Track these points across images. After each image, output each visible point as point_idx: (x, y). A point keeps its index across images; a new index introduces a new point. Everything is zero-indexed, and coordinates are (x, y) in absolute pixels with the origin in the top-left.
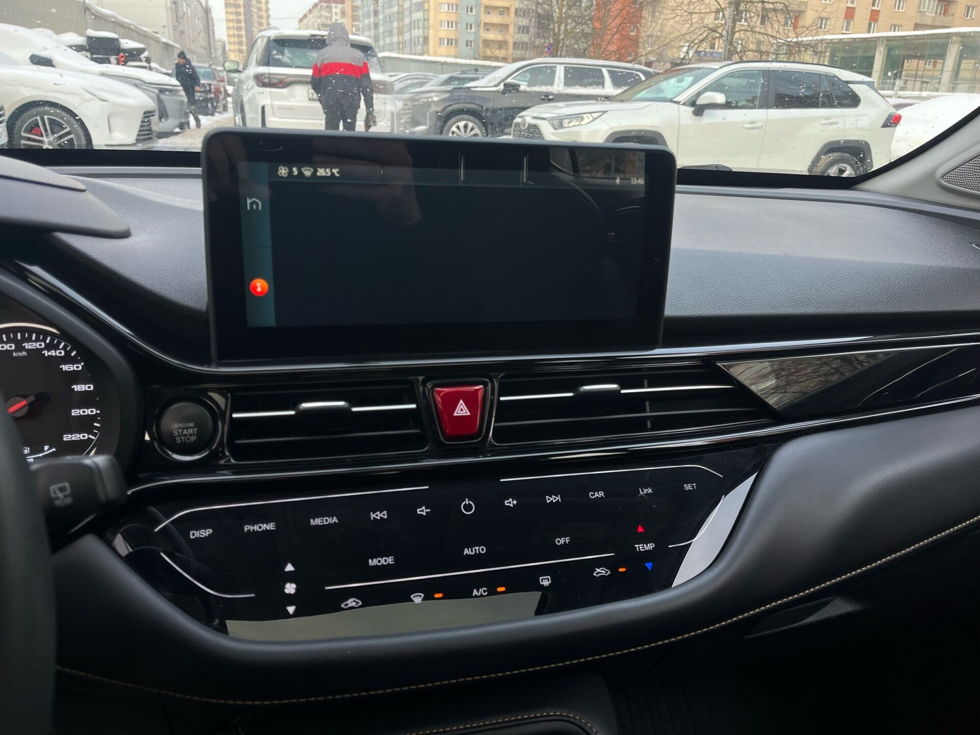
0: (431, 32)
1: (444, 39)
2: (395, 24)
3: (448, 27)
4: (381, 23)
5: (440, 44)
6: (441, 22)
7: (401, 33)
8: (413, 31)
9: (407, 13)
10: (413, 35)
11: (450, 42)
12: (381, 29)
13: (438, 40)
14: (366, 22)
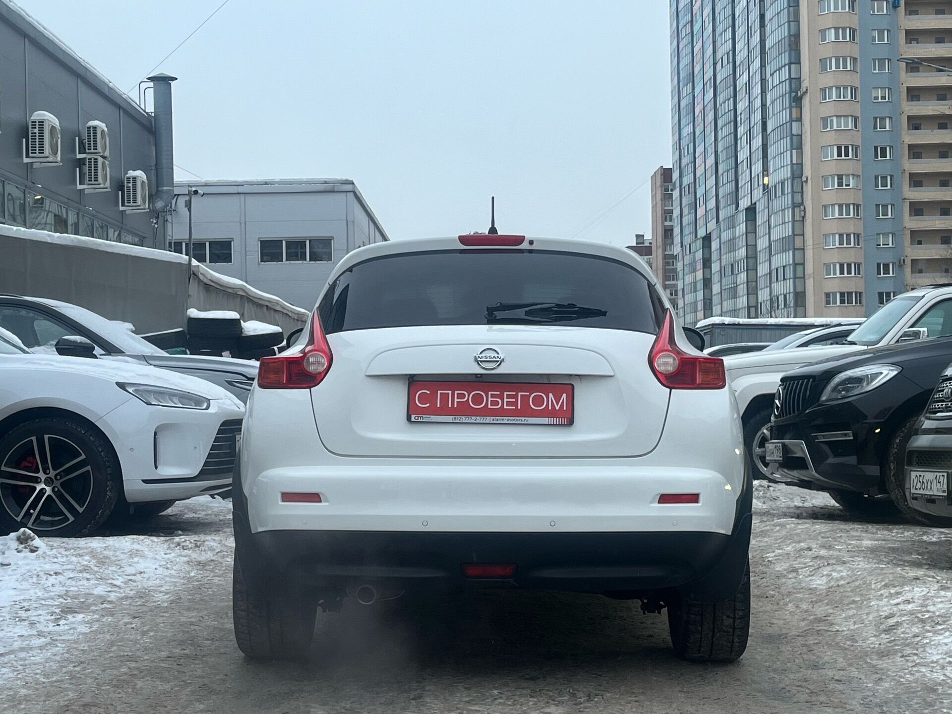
0: (810, 283)
1: (835, 294)
2: (743, 277)
3: (842, 272)
4: (715, 278)
5: (828, 303)
6: (827, 266)
7: (752, 290)
8: (774, 285)
9: (762, 257)
10: (774, 293)
11: (846, 297)
12: (716, 288)
13: (824, 296)
14: (689, 279)
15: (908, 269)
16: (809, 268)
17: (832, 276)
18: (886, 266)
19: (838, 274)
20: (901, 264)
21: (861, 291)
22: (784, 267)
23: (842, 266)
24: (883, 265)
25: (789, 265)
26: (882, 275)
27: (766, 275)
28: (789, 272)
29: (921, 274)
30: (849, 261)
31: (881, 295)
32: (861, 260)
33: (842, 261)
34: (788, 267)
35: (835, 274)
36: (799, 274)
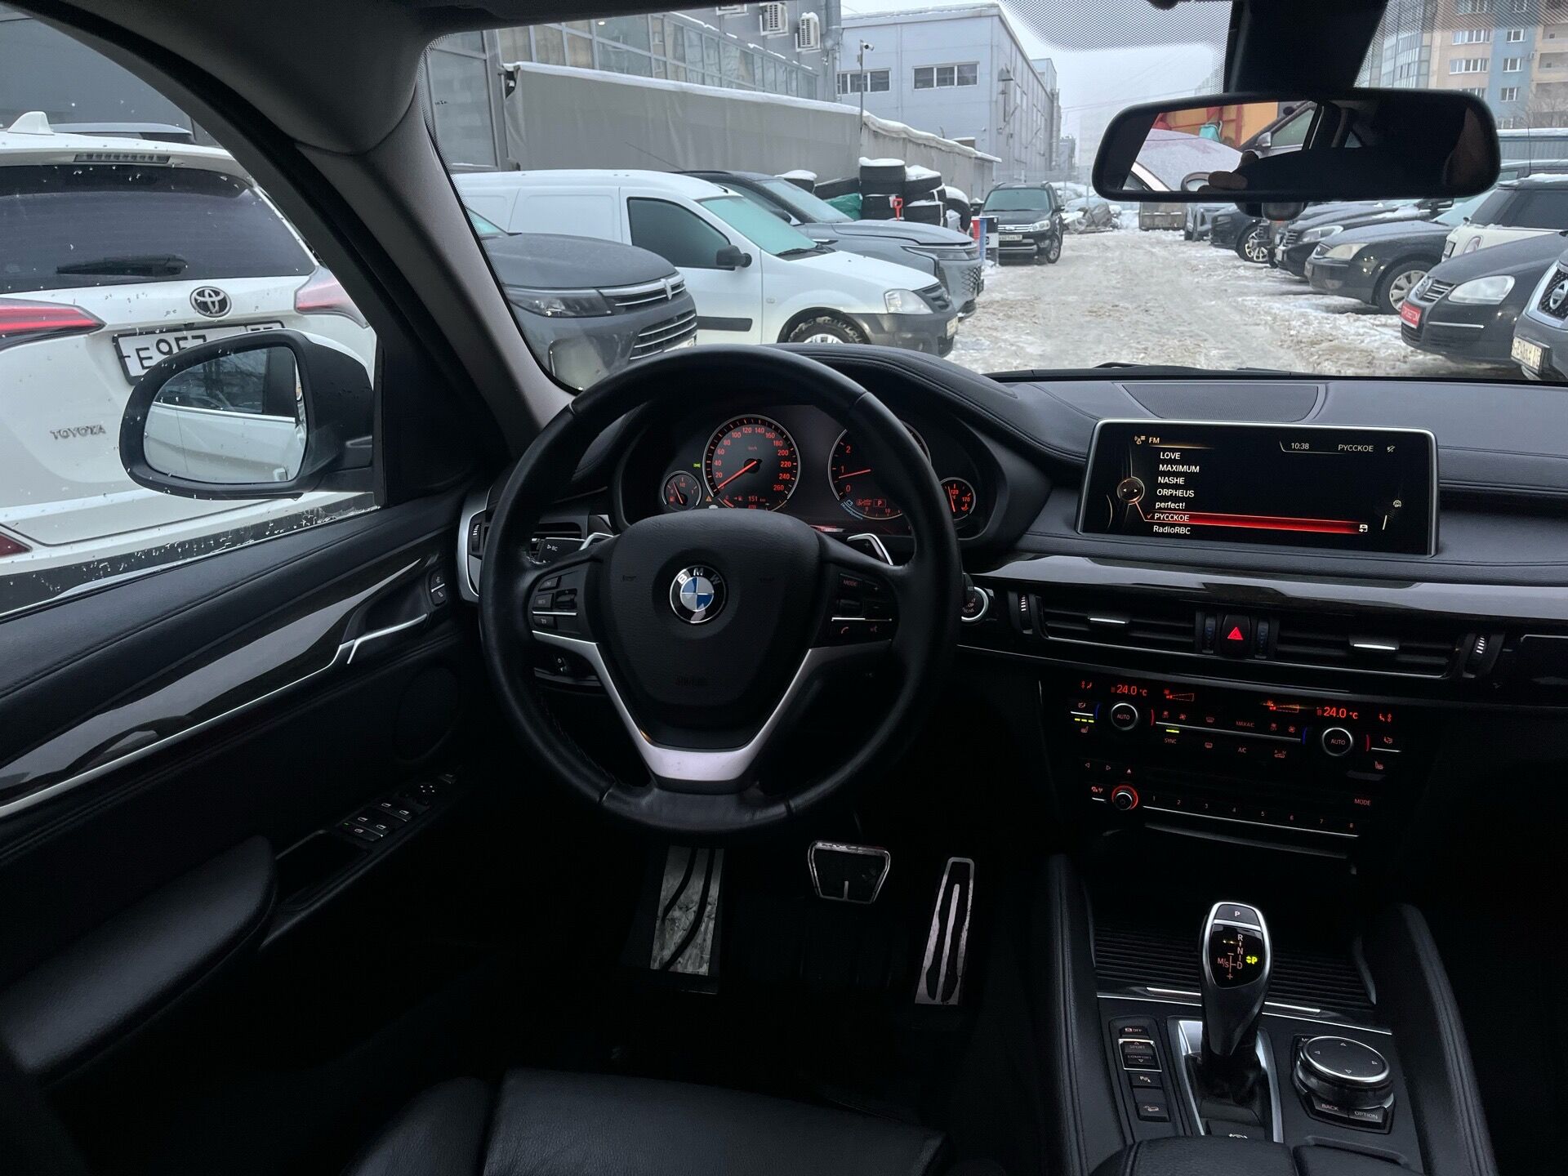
15: (1536, 64)
16: (1434, 66)
17: (1457, 72)
18: (1514, 62)
19: (1463, 71)
20: (1528, 59)
21: (1483, 87)
22: (1409, 64)
23: (1468, 62)
24: (1511, 60)
25: (1414, 62)
26: (1508, 71)
27: (1390, 72)
28: (1414, 69)
29: (1548, 69)
30: (1476, 57)
31: (1504, 91)
32: (1488, 55)
33: (1468, 57)
34: (1413, 64)
35: (1460, 70)
36: (1424, 70)
